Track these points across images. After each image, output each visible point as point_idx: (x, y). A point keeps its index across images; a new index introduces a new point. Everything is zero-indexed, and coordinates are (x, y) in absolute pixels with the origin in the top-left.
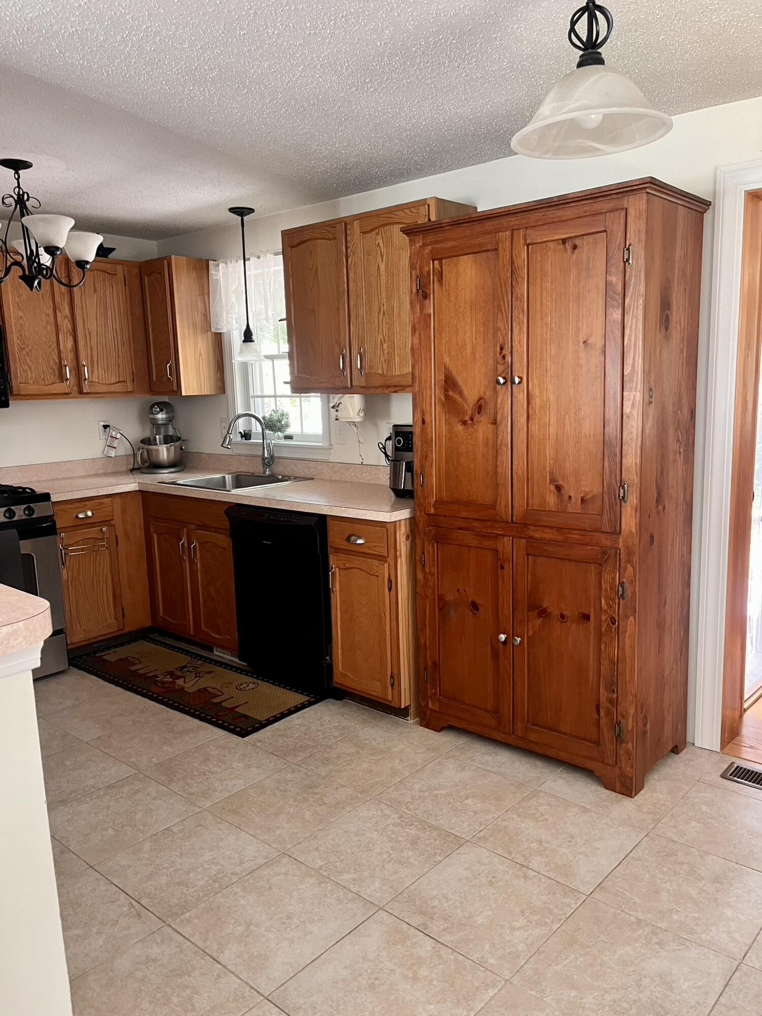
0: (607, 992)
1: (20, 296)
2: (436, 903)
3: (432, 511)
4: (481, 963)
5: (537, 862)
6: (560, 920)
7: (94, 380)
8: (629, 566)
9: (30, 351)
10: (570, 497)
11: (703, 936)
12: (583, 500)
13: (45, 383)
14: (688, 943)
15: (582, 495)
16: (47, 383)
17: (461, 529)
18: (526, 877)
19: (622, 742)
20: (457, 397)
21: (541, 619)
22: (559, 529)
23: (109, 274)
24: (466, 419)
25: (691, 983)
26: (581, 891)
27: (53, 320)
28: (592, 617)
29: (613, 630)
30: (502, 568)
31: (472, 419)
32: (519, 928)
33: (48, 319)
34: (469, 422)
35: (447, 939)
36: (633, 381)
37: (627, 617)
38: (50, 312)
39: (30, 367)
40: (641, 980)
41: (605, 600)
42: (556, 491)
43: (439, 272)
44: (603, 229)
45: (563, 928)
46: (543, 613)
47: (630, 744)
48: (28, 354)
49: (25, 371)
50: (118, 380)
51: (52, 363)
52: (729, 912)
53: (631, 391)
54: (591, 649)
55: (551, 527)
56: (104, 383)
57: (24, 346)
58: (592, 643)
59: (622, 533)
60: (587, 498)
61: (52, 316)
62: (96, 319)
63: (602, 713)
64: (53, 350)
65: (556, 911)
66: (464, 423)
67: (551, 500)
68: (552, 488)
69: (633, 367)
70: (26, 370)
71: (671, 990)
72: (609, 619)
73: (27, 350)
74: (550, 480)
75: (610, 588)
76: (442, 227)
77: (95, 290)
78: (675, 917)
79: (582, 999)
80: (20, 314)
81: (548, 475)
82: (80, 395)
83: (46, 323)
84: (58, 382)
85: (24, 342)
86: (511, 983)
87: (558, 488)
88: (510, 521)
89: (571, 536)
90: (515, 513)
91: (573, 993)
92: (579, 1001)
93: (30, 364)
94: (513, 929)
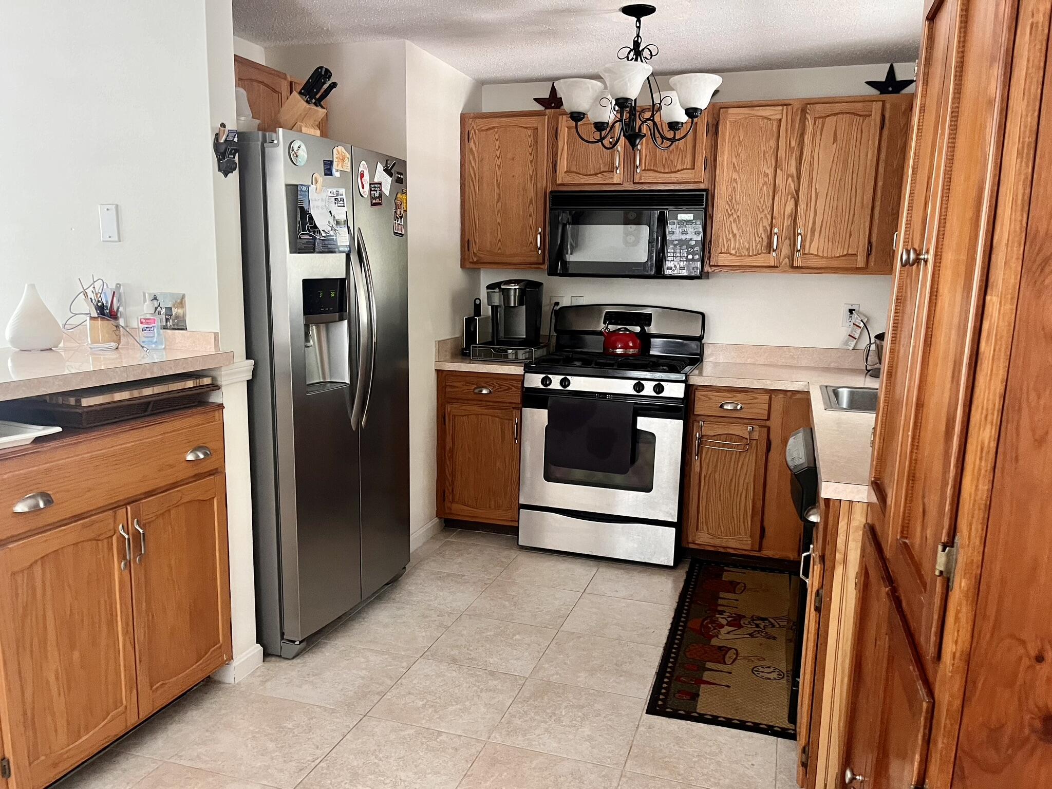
1: (738, 156)
7: (811, 252)
9: (738, 217)
13: (749, 253)
16: (751, 254)
23: (860, 116)
27: (772, 181)
33: (766, 179)
38: (770, 172)
39: (735, 235)
48: (735, 220)
49: (728, 240)
50: (845, 253)
51: (761, 230)
56: (825, 255)
57: (733, 211)
61: (771, 176)
62: (830, 176)
64: (765, 216)
70: (730, 240)
73: (735, 216)
77: (835, 140)
80: (735, 176)
82: (791, 270)
83: (763, 185)
84: (764, 253)
85: (733, 207)
93: (735, 231)
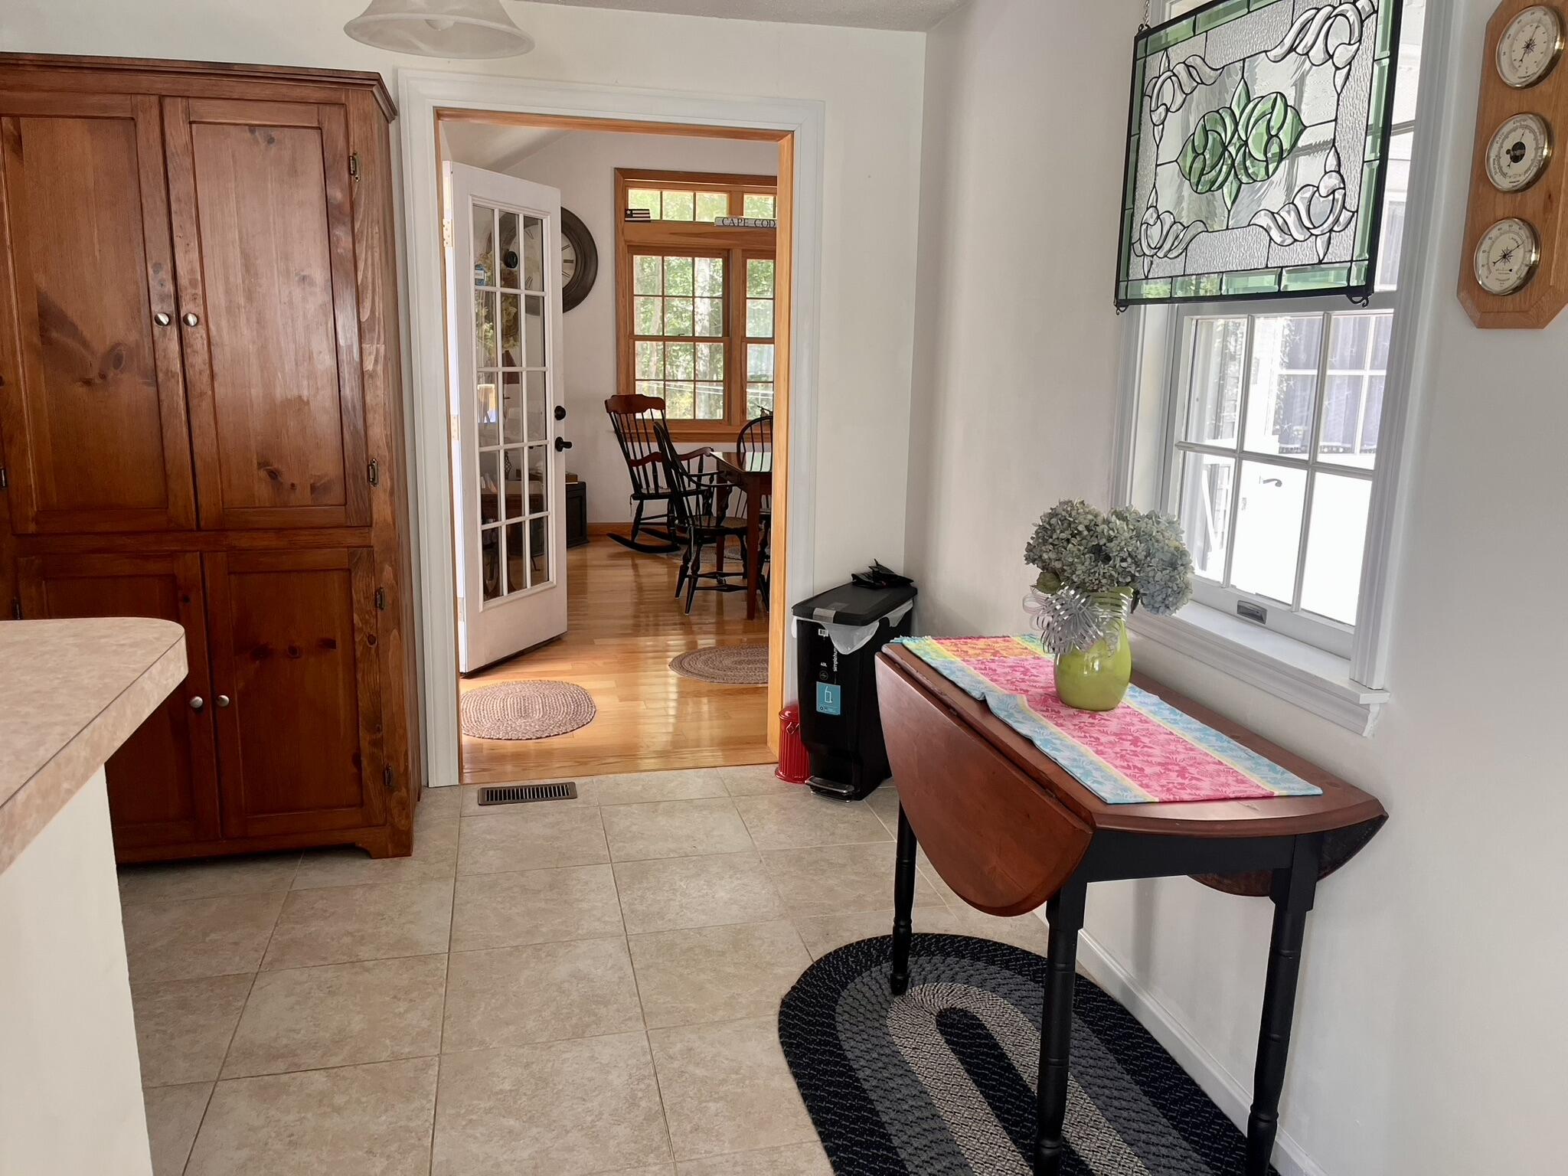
0: (540, 1011)
2: (285, 1041)
3: (32, 528)
4: (396, 1058)
5: (365, 952)
6: (441, 985)
8: (387, 566)
10: (293, 485)
11: (580, 932)
12: (313, 488)
14: (572, 943)
15: (312, 481)
17: (94, 551)
18: (367, 970)
19: (391, 791)
20: (70, 342)
21: (257, 662)
22: (279, 530)
24: (91, 376)
25: (602, 968)
26: (438, 952)
28: (339, 643)
29: (373, 651)
30: (186, 599)
31: (103, 377)
32: (406, 1011)
34: (98, 381)
35: (334, 1061)
36: (374, 330)
37: (388, 631)
40: (561, 988)
41: (359, 615)
42: (268, 479)
43: (14, 135)
44: (315, 125)
45: (449, 988)
46: (262, 652)
47: (404, 790)
52: (585, 905)
53: (372, 343)
54: (341, 684)
55: (265, 530)
58: (341, 676)
59: (374, 525)
60: (319, 484)
63: (365, 762)
65: (429, 980)
66: (88, 383)
67: (263, 490)
68: (263, 474)
69: (373, 311)
71: (592, 981)
72: (366, 639)
74: (259, 464)
75: (364, 598)
76: (18, 65)
78: (544, 930)
79: (524, 1027)
81: (255, 456)
86: (445, 1054)
87: (274, 475)
88: (195, 527)
89: (298, 538)
90: (202, 515)
91: (512, 1028)
92: (523, 1030)
94: (400, 1015)
